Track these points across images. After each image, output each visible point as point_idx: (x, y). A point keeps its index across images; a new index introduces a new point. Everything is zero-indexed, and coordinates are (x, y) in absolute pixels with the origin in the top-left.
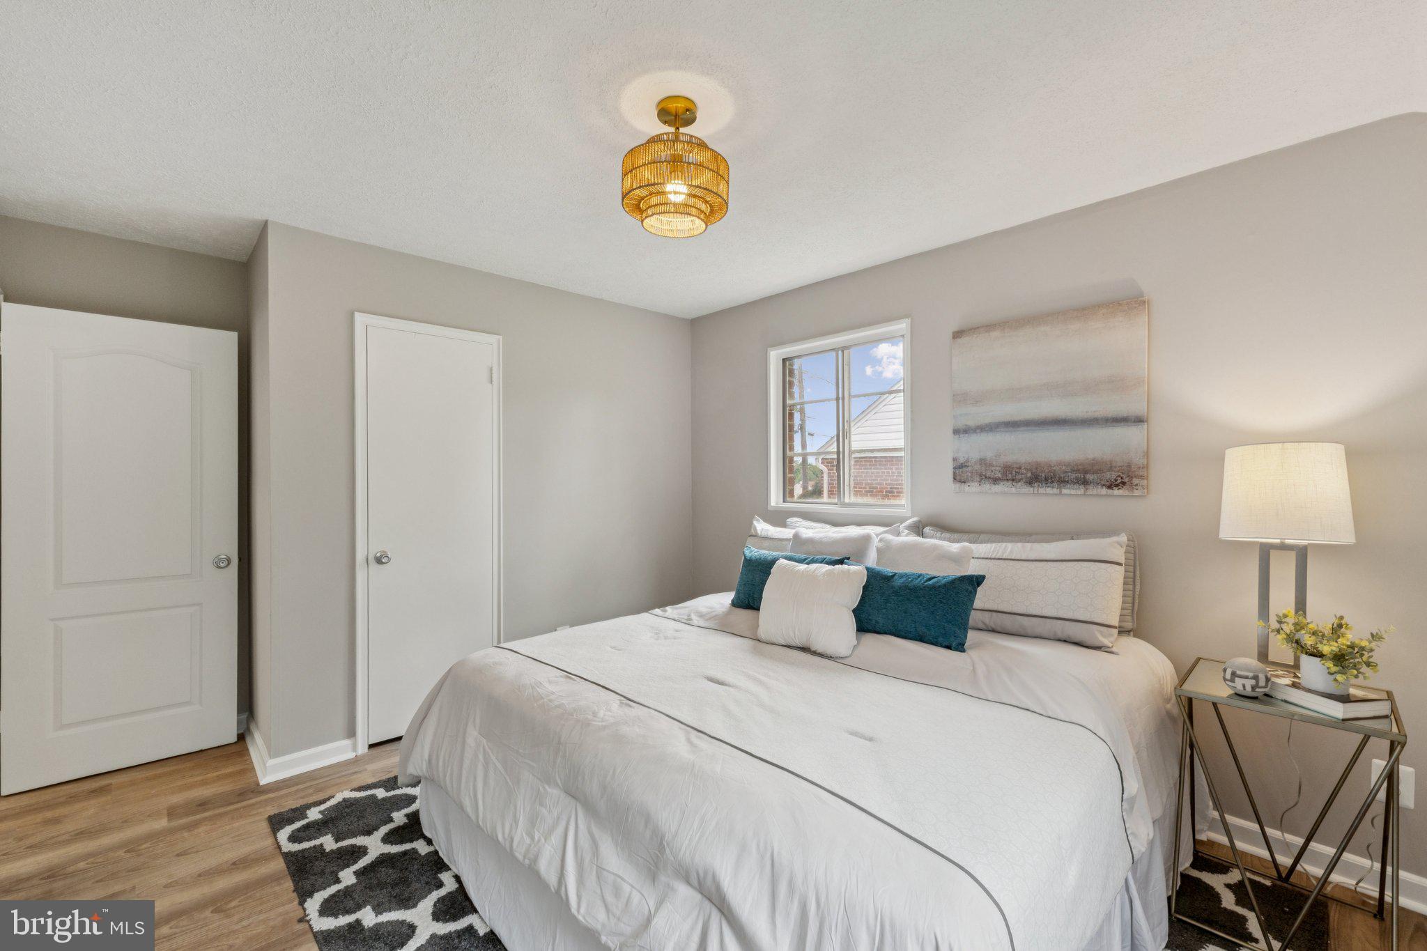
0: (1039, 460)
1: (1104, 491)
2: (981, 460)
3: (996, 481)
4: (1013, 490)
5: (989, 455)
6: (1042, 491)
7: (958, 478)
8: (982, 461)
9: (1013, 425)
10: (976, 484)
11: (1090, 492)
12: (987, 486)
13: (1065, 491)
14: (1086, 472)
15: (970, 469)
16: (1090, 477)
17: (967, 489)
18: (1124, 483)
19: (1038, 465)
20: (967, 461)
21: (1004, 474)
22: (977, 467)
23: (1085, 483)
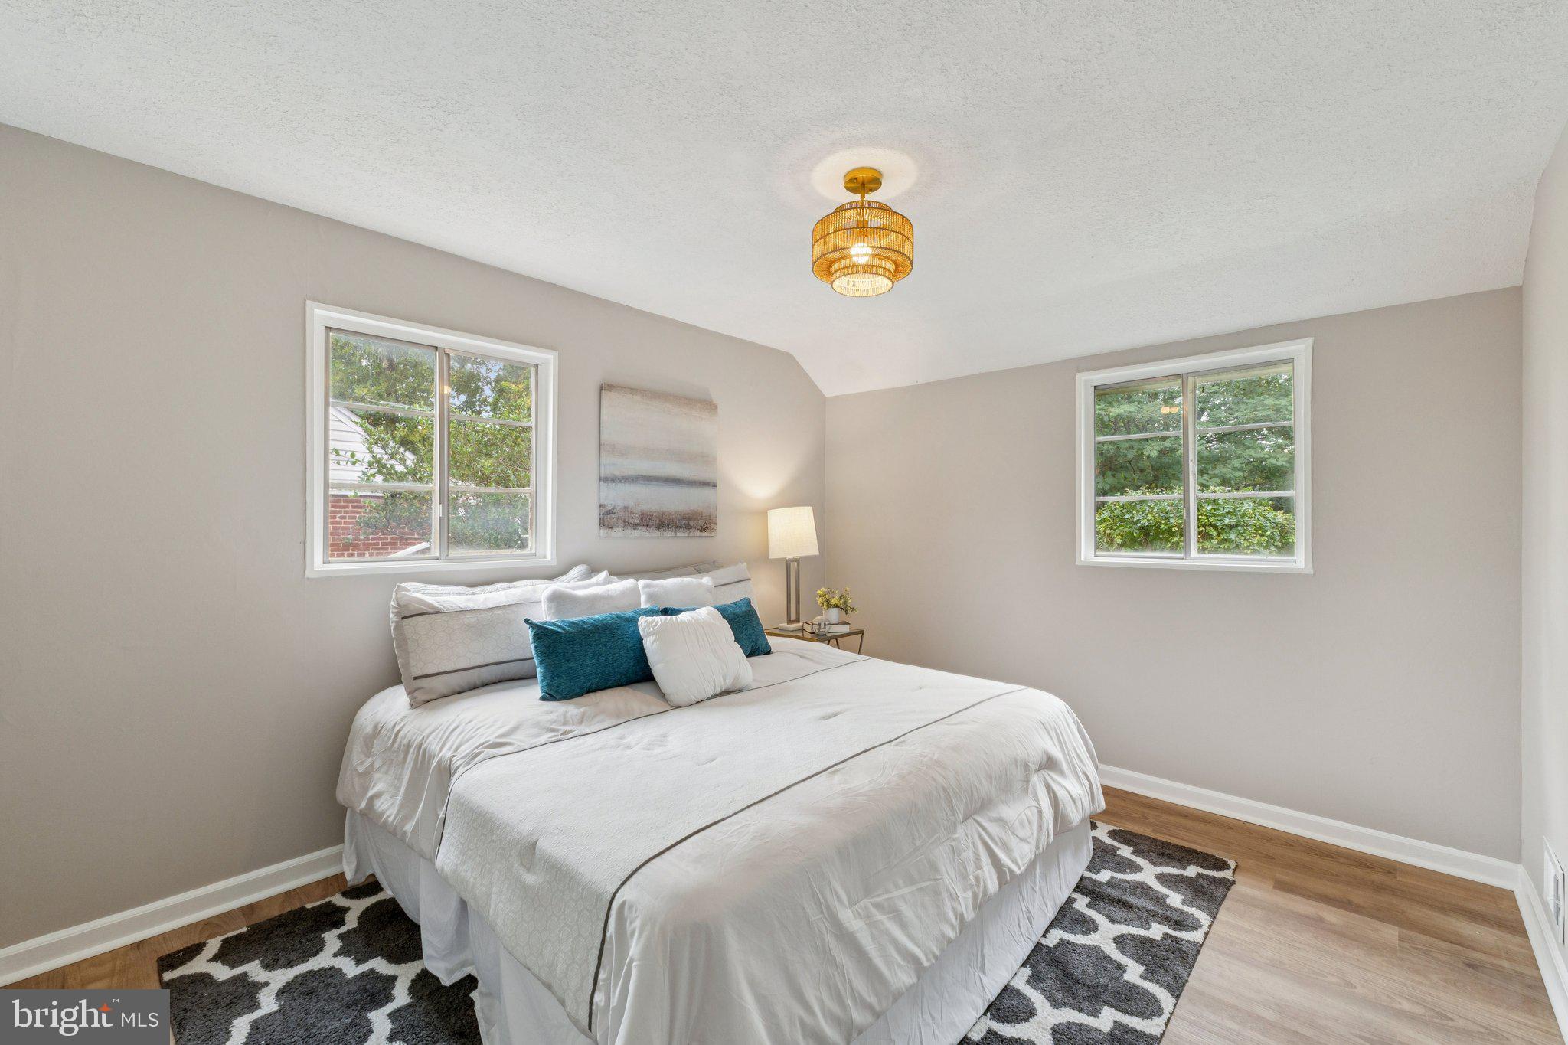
0: (664, 509)
1: (698, 533)
2: (625, 507)
3: (635, 526)
4: (648, 534)
5: (631, 504)
6: (665, 534)
7: (606, 523)
8: (626, 509)
9: (648, 479)
10: (620, 529)
11: (692, 534)
12: (629, 531)
13: (679, 534)
14: (689, 519)
15: (615, 516)
16: (692, 523)
17: (613, 533)
18: (707, 528)
19: (663, 513)
20: (614, 508)
21: (641, 520)
22: (622, 514)
23: (688, 527)
